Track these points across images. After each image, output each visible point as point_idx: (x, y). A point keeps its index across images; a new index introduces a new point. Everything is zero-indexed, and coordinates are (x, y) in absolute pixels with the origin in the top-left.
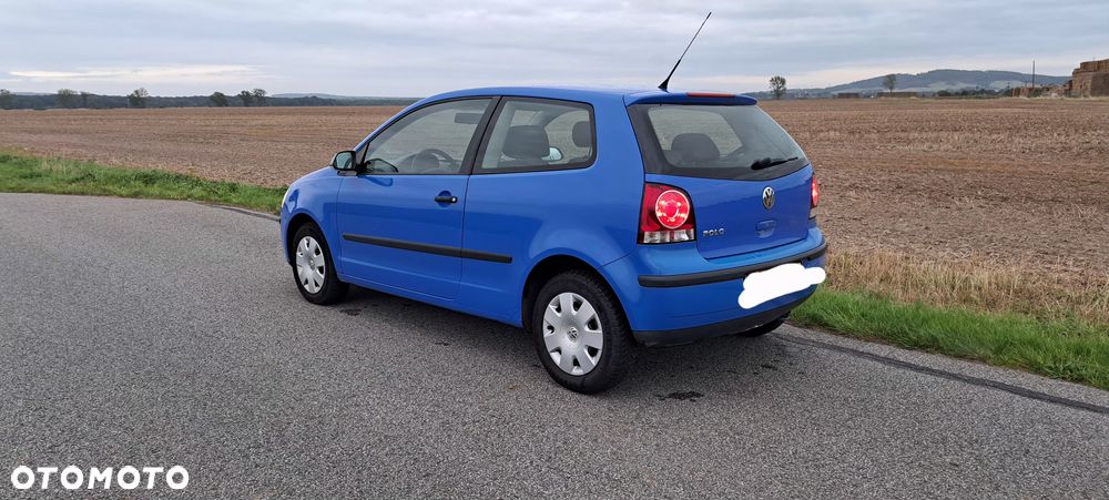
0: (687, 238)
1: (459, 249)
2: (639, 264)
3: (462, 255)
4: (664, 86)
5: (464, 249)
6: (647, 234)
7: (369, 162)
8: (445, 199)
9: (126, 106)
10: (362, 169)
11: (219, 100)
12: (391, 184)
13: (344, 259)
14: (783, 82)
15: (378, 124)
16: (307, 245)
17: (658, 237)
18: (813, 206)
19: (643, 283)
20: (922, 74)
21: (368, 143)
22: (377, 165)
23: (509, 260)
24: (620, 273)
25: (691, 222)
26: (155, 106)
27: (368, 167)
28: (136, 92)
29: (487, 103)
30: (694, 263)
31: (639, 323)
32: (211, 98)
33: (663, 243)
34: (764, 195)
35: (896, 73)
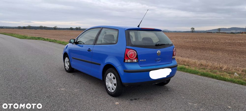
0: (136, 61)
1: (91, 61)
2: (124, 67)
3: (92, 63)
4: (139, 26)
5: (92, 62)
6: (126, 60)
7: (78, 42)
8: (89, 50)
9: (53, 29)
10: (77, 43)
11: (71, 29)
12: (83, 47)
13: (72, 63)
14: (194, 29)
15: (79, 34)
16: (67, 60)
17: (129, 61)
18: (173, 55)
19: (125, 71)
20: (230, 28)
21: (78, 38)
22: (80, 42)
23: (100, 65)
24: (120, 69)
25: (137, 58)
26: (58, 30)
27: (78, 43)
28: (55, 27)
29: (100, 29)
30: (137, 67)
31: (124, 81)
32: (70, 28)
33: (130, 62)
34: (158, 52)
35: (221, 28)
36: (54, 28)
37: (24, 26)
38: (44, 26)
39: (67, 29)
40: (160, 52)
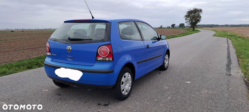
40: (71, 49)
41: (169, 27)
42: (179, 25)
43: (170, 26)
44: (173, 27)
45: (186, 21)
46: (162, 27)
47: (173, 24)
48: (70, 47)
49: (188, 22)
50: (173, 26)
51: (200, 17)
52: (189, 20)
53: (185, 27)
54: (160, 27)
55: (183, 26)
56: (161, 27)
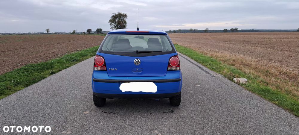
9: (203, 32)
11: (225, 31)
25: (105, 66)
33: (98, 70)
34: (135, 61)
36: (205, 30)
37: (174, 30)
38: (194, 29)
39: (221, 31)
40: (140, 61)
41: (84, 33)
42: (96, 30)
43: (86, 31)
44: (89, 33)
45: (112, 27)
46: (76, 32)
47: (89, 29)
48: (138, 59)
49: (114, 27)
50: (89, 31)
51: (125, 23)
52: (114, 25)
53: (103, 33)
54: (72, 32)
55: (101, 32)
56: (74, 32)
